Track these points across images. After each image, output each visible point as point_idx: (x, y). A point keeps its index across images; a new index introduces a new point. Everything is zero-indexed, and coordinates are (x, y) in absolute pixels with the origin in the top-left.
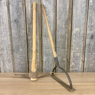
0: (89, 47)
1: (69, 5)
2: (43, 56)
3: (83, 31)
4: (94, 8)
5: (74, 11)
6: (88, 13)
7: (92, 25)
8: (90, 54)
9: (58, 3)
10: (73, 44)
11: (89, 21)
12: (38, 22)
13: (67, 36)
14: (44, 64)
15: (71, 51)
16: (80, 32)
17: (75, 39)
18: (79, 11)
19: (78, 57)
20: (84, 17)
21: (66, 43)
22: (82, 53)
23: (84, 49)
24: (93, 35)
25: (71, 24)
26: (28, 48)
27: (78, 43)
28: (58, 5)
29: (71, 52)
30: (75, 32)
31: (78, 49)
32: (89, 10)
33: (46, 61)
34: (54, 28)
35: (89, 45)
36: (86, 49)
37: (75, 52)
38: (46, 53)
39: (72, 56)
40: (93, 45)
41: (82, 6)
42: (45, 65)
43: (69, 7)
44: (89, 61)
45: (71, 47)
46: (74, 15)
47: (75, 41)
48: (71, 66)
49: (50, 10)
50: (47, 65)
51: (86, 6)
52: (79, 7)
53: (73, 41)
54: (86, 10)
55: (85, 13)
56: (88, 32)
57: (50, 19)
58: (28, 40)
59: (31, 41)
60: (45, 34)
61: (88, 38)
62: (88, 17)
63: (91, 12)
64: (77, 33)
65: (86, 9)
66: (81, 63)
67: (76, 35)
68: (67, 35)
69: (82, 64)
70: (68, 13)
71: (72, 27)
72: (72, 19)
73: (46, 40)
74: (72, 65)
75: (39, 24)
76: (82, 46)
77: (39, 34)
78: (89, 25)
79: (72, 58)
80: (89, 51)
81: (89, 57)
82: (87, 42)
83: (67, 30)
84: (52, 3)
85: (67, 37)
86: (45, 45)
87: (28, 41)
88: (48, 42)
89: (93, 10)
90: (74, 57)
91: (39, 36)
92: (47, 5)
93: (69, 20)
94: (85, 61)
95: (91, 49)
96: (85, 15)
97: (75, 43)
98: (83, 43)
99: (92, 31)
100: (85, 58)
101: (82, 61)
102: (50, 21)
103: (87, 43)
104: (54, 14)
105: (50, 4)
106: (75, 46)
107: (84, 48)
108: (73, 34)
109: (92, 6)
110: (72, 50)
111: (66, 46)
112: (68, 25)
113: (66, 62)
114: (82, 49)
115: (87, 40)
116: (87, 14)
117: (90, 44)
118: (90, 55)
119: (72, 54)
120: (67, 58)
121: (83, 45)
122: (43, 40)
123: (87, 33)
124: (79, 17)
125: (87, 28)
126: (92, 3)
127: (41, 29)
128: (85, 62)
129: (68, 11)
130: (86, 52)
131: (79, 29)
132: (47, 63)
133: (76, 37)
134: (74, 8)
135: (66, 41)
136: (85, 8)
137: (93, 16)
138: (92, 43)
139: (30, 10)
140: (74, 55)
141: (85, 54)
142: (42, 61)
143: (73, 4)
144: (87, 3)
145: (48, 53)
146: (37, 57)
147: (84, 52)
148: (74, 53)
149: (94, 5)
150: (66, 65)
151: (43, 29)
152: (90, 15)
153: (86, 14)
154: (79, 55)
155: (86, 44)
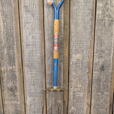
0: (98, 83)
1: (64, 18)
2: (25, 97)
3: (87, 58)
4: (105, 23)
5: (72, 27)
6: (96, 31)
7: (102, 49)
8: (99, 93)
9: (45, 15)
10: (72, 78)
11: (97, 43)
12: (16, 45)
13: (62, 66)
14: (28, 108)
15: (70, 89)
16: (83, 60)
17: (76, 71)
18: (80, 28)
19: (81, 99)
20: (88, 37)
21: (62, 77)
22: (86, 92)
23: (90, 87)
24: (104, 65)
25: (68, 48)
26: (2, 85)
27: (80, 77)
28: (46, 18)
29: (69, 91)
30: (75, 61)
31: (81, 86)
32: (96, 27)
33: (31, 103)
34: (41, 54)
35: (99, 80)
36: (93, 86)
37: (76, 90)
38: (31, 91)
39: (72, 97)
40: (104, 80)
41: (84, 19)
42: (30, 110)
43: (64, 21)
44: (99, 105)
45: (69, 84)
46: (72, 34)
47: (75, 74)
48: (70, 112)
49: (33, 26)
50: (33, 110)
51: (92, 19)
52: (80, 21)
53: (73, 73)
54: (91, 27)
55: (90, 30)
56: (96, 60)
57: (35, 40)
58: (1, 72)
59: (6, 74)
60: (27, 62)
61: (96, 69)
62: (95, 37)
63: (100, 29)
64: (78, 62)
65: (92, 24)
66: (86, 107)
67: (77, 65)
68: (62, 64)
69: (87, 109)
70: (63, 31)
71: (70, 53)
72: (70, 41)
73: (30, 73)
74: (71, 110)
75: (17, 47)
76: (87, 82)
77: (18, 64)
78: (97, 50)
79: (72, 99)
80: (99, 90)
81: (98, 99)
82: (94, 75)
83: (62, 56)
84: (38, 15)
85: (63, 68)
86: (29, 79)
87: (2, 74)
88: (33, 75)
89: (103, 25)
90: (74, 98)
91: (19, 65)
92: (29, 18)
93: (64, 42)
94: (92, 104)
95: (102, 87)
96: (90, 34)
97: (75, 77)
98: (89, 77)
99: (103, 59)
100: (93, 100)
101: (88, 104)
102: (35, 43)
103: (95, 77)
104: (40, 32)
105: (33, 17)
106: (75, 81)
107: (90, 84)
108: (71, 63)
109: (101, 19)
110: (71, 87)
111: (61, 82)
112: (64, 50)
113: (62, 105)
114: (87, 86)
115: (94, 72)
116: (93, 33)
117: (99, 78)
118: (100, 95)
119: (71, 94)
120: (63, 100)
121: (87, 80)
122: (25, 72)
123: (94, 62)
124: (81, 38)
125: (94, 54)
126: (101, 14)
127: (20, 56)
128: (92, 106)
129: (63, 28)
130: (93, 90)
131: (82, 56)
132: (33, 107)
133: (77, 68)
134: (72, 23)
135: (61, 73)
136: (90, 22)
137: (104, 36)
138: (103, 77)
139: (2, 26)
140: (74, 95)
141: (92, 94)
142: (25, 104)
143: (71, 17)
144: (92, 15)
145: (34, 91)
146: (17, 97)
147: (89, 91)
148: (74, 92)
149: (104, 18)
150: (62, 111)
151: (24, 56)
152: (98, 33)
153: (91, 32)
154: (82, 95)
155: (93, 79)
